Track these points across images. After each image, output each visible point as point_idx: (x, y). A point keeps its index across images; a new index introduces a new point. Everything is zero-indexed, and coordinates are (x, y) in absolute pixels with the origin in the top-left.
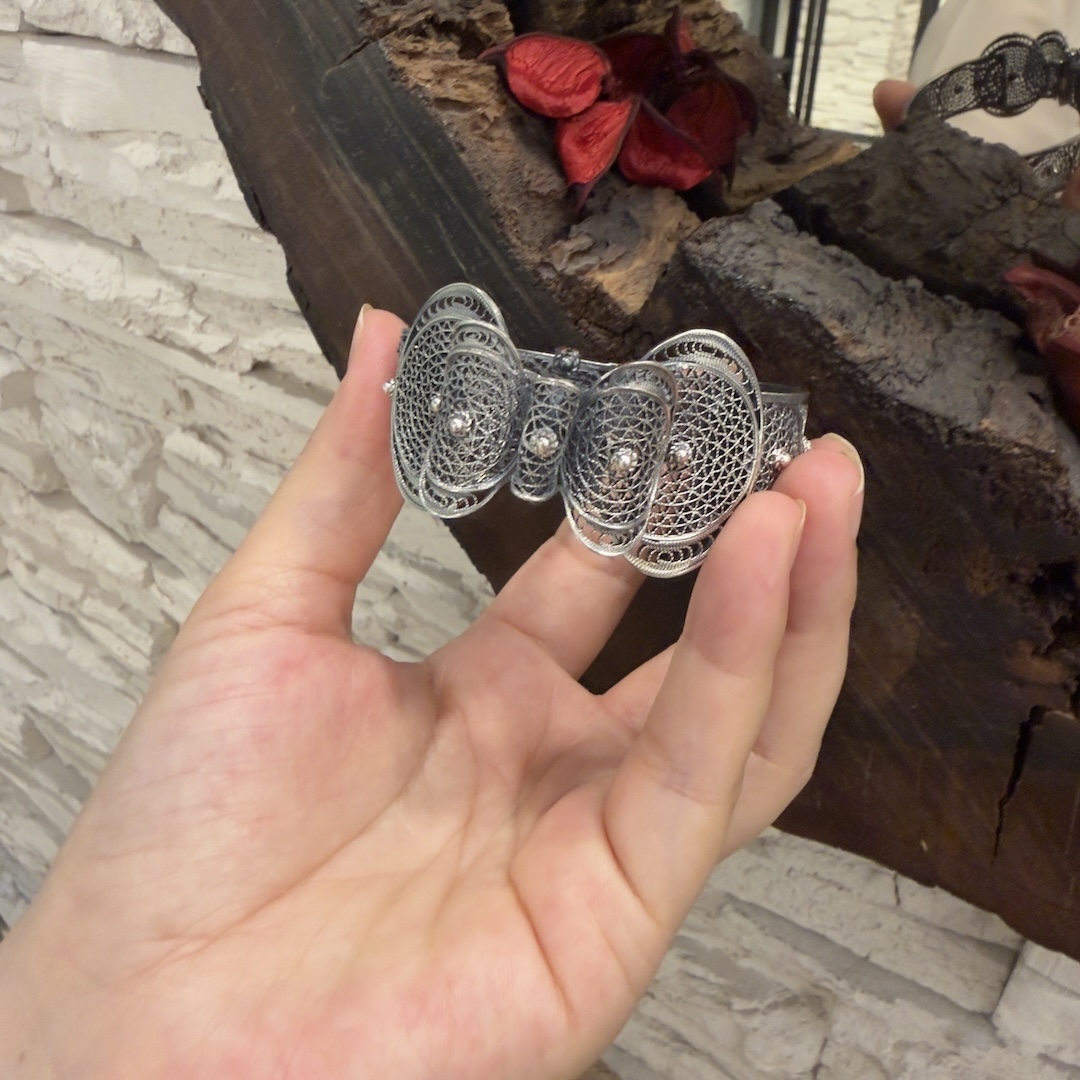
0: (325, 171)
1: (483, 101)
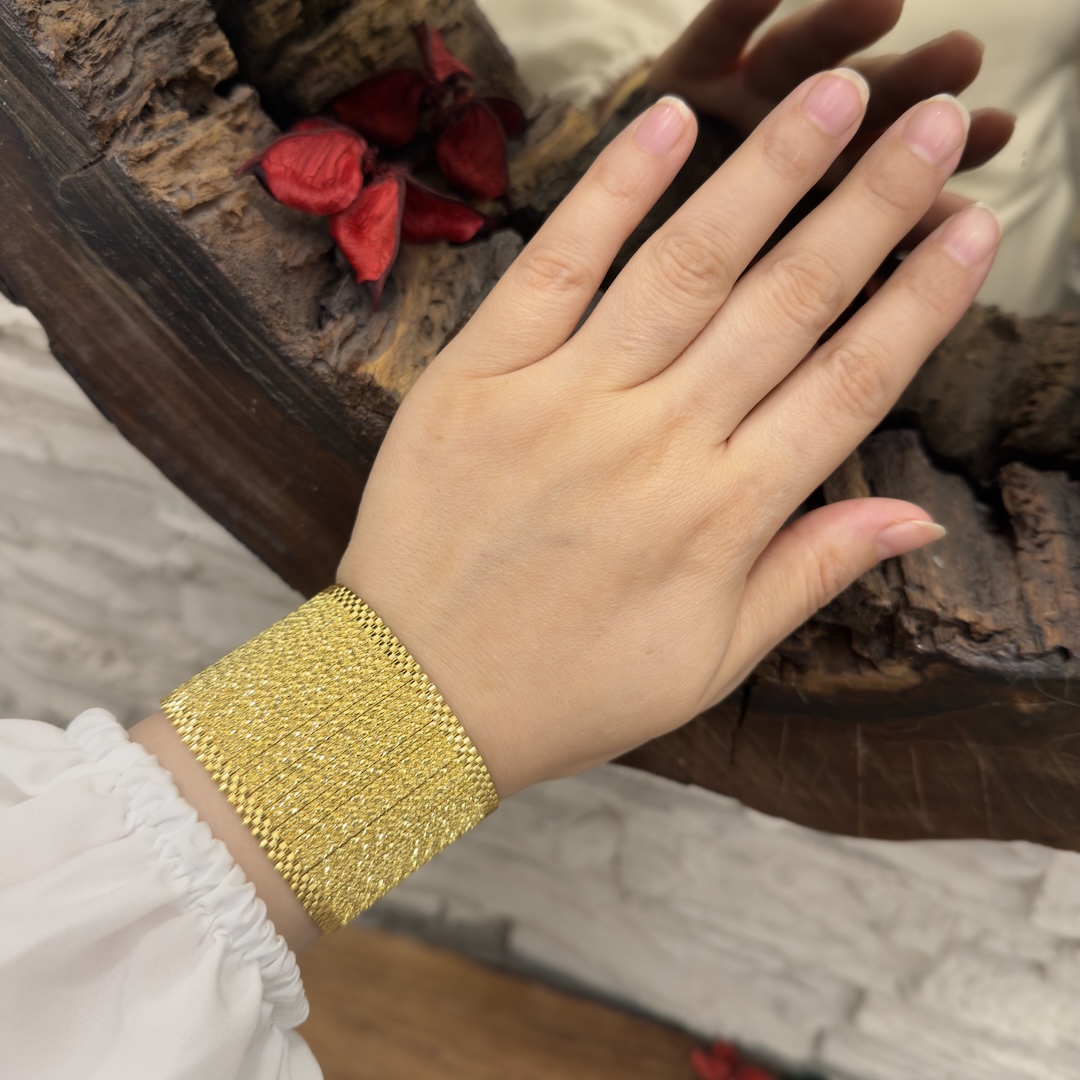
0: (75, 265)
1: (227, 190)
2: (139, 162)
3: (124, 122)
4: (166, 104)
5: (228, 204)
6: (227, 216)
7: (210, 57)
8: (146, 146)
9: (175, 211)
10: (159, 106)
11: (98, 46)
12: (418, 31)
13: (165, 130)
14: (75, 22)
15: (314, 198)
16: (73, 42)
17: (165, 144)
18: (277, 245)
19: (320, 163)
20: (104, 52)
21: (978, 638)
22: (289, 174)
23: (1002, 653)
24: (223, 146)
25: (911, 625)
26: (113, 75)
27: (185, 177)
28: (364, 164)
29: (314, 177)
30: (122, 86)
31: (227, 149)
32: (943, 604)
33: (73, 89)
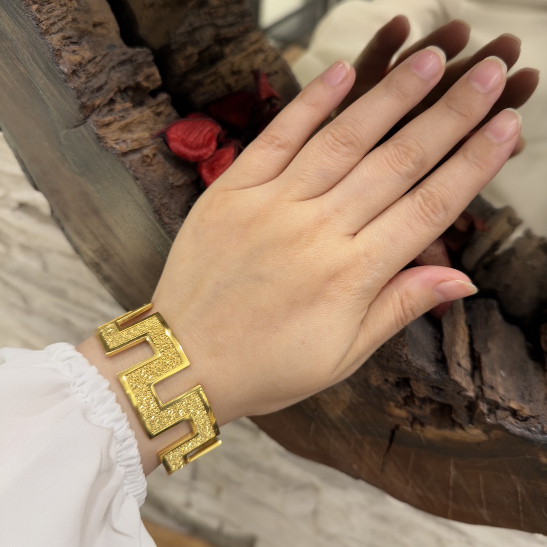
1: (147, 144)
2: (103, 126)
3: (99, 106)
4: (123, 99)
5: (146, 151)
6: (145, 158)
7: (148, 78)
8: (108, 119)
9: (118, 152)
10: (119, 99)
11: (91, 68)
12: (256, 74)
13: (119, 111)
14: (81, 56)
15: (191, 153)
16: (78, 65)
17: (118, 119)
18: (170, 174)
19: (196, 135)
20: (93, 71)
21: (521, 419)
22: (180, 139)
23: (533, 429)
24: (149, 122)
25: (483, 407)
26: (96, 83)
27: (125, 136)
28: (218, 138)
29: (192, 142)
30: (100, 89)
31: (150, 124)
32: (503, 398)
33: (75, 88)
